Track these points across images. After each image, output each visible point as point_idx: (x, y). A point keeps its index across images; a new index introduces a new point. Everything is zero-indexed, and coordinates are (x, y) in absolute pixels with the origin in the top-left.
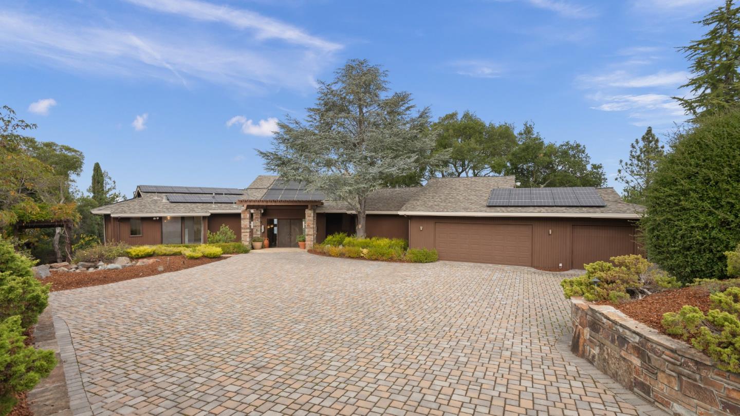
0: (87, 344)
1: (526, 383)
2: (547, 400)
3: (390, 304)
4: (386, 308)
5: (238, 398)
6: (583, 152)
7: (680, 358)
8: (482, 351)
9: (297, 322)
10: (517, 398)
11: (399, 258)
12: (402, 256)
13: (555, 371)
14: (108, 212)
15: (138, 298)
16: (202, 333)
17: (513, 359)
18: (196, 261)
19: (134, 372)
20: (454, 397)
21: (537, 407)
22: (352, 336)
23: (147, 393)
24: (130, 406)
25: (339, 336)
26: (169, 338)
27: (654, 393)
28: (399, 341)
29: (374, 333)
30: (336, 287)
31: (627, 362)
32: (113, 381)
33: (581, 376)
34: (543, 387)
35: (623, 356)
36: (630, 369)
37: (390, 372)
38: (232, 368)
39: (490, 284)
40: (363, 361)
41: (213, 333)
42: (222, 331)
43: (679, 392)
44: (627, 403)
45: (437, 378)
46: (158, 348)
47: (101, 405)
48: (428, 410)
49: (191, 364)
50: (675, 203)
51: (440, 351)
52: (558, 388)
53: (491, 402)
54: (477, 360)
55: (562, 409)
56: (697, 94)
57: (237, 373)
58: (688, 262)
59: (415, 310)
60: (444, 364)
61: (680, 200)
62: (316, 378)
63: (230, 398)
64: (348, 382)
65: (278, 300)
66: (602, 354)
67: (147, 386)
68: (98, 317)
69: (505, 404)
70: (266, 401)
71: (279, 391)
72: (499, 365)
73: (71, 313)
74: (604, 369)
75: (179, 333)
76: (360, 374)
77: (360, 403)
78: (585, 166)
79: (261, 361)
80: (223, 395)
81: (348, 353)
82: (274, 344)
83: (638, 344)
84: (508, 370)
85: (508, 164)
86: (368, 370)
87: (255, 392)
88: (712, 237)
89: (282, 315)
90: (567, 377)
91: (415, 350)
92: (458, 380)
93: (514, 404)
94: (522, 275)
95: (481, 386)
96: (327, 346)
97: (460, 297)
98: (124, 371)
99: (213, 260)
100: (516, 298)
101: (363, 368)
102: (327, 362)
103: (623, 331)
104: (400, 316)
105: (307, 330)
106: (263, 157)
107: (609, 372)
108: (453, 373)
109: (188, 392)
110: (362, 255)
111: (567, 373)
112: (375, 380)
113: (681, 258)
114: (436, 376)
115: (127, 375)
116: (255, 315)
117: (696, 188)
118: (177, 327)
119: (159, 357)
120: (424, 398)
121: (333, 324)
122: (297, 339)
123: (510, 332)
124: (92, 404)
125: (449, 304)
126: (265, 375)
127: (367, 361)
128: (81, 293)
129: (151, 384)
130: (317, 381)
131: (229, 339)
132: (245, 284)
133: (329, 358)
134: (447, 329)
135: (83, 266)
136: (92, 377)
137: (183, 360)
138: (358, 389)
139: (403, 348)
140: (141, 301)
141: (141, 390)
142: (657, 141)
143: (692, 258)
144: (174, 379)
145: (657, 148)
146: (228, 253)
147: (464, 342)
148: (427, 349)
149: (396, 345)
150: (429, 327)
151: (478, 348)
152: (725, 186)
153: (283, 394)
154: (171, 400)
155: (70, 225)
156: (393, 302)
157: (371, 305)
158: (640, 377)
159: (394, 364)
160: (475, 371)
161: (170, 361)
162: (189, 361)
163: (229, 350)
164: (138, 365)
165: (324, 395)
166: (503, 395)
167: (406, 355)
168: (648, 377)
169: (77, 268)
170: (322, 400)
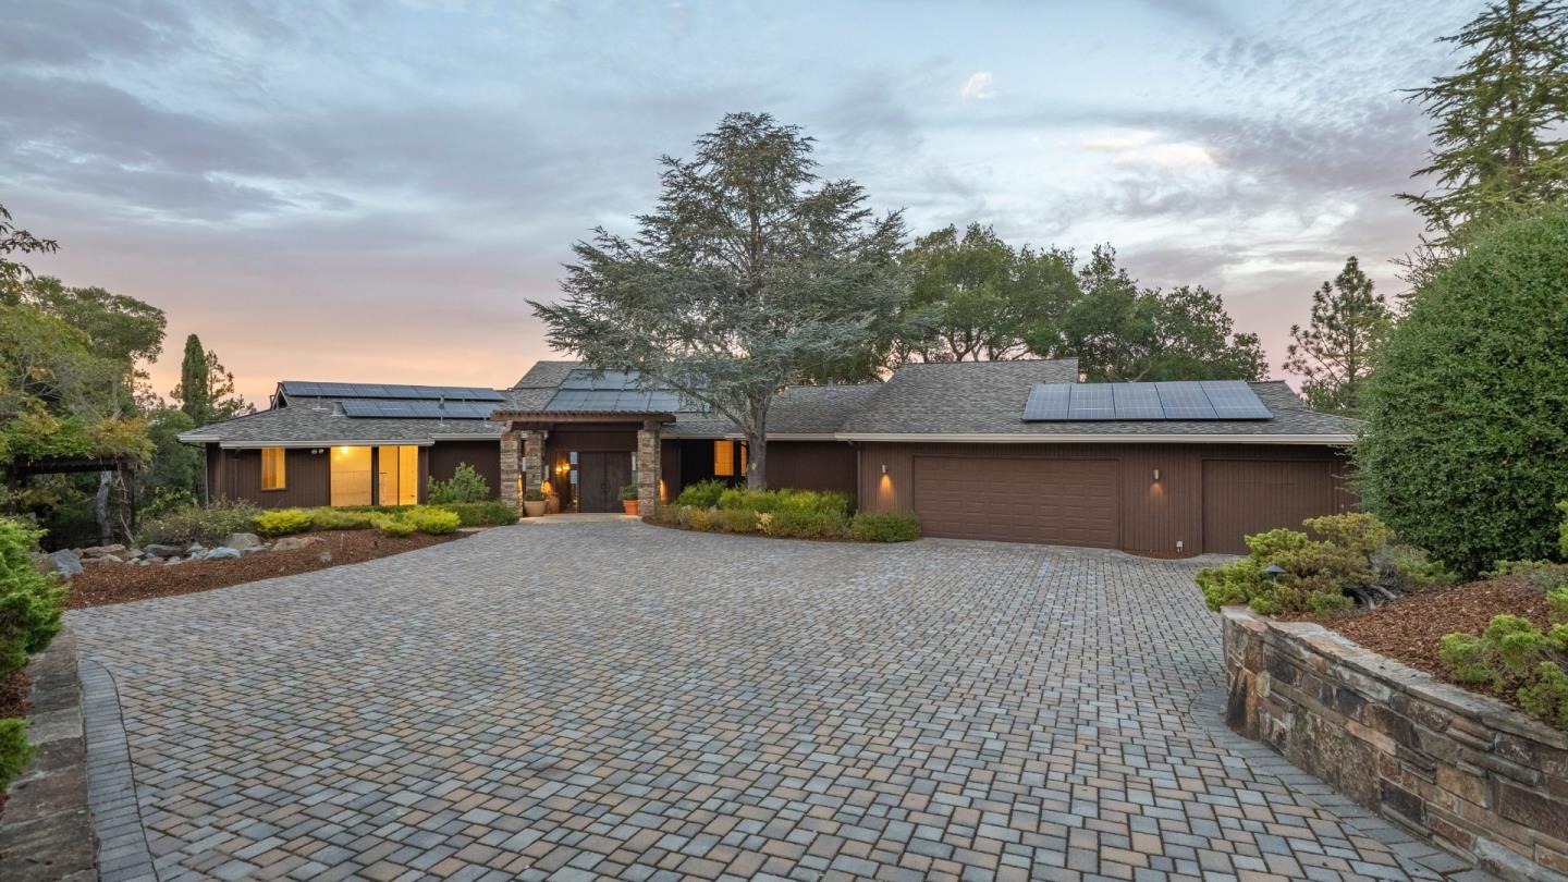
0: (156, 720)
1: (1140, 797)
2: (1191, 833)
3: (824, 627)
4: (817, 636)
5: (494, 838)
6: (1218, 309)
7: (1490, 733)
8: (1033, 727)
9: (624, 669)
10: (1123, 829)
11: (839, 532)
12: (845, 529)
13: (1199, 768)
14: (213, 438)
15: (275, 619)
16: (414, 695)
17: (1103, 744)
18: (402, 541)
19: (258, 782)
20: (984, 830)
21: (1170, 850)
22: (746, 697)
23: (285, 829)
24: (244, 860)
25: (716, 697)
26: (339, 704)
27: (1430, 815)
28: (850, 706)
29: (793, 690)
30: (705, 595)
31: (1362, 747)
32: (210, 804)
33: (1258, 778)
34: (1179, 805)
35: (1353, 732)
36: (1370, 763)
37: (835, 775)
38: (480, 771)
39: (1034, 585)
40: (772, 754)
41: (440, 694)
42: (459, 690)
43: (1490, 813)
44: (1368, 837)
45: (942, 787)
46: (314, 728)
47: (177, 860)
48: (928, 860)
49: (388, 763)
50: (1432, 405)
51: (942, 728)
52: (1212, 806)
53: (1068, 839)
54: (1025, 747)
55: (1228, 854)
56: (1452, 186)
57: (491, 781)
58: (1463, 530)
59: (880, 640)
60: (954, 756)
61: (1442, 399)
62: (669, 790)
63: (476, 840)
64: (743, 799)
65: (582, 622)
66: (1302, 730)
67: (286, 814)
68: (181, 661)
69: (1099, 845)
70: (558, 844)
71: (588, 821)
72: (1074, 758)
73: (123, 653)
74: (1308, 764)
75: (363, 693)
76: (768, 781)
77: (772, 847)
78: (1222, 338)
79: (546, 755)
80: (460, 833)
81: (738, 734)
82: (573, 716)
83: (1386, 704)
84: (1096, 768)
85: (1063, 336)
86: (785, 772)
87: (532, 824)
88: (1515, 475)
89: (590, 654)
90: (1228, 782)
91: (886, 727)
92: (988, 793)
93: (1118, 844)
94: (1100, 567)
95: (1041, 805)
96: (691, 720)
97: (974, 613)
98: (234, 780)
99: (440, 539)
100: (1094, 613)
101: (774, 768)
102: (693, 755)
103: (1352, 677)
104: (848, 653)
105: (648, 685)
106: (547, 319)
107: (1320, 770)
108: (976, 775)
109: (379, 827)
110: (759, 526)
111: (1226, 774)
112: (803, 794)
113: (1448, 524)
114: (939, 782)
115: (241, 788)
116: (531, 654)
117: (1477, 371)
118: (359, 680)
119: (316, 747)
120: (916, 834)
121: (703, 671)
122: (626, 705)
123: (1089, 685)
124: (158, 857)
125: (951, 627)
126: (555, 786)
127: (782, 751)
128: (149, 609)
129: (296, 808)
130: (673, 797)
131: (474, 707)
132: (509, 589)
133: (697, 746)
134: (951, 680)
135: (157, 553)
136: (162, 794)
137: (369, 753)
138: (767, 815)
139: (860, 722)
140: (279, 625)
141: (273, 824)
142: (1369, 286)
143: (1473, 522)
144: (348, 797)
145: (1370, 301)
146: (471, 526)
147: (992, 708)
148: (912, 723)
149: (844, 716)
150: (912, 677)
151: (1023, 720)
152: (1540, 366)
153: (596, 828)
154: (339, 846)
155: (131, 466)
156: (830, 624)
157: (784, 630)
158: (1395, 779)
159: (843, 757)
160: (1023, 770)
161: (340, 756)
162: (383, 755)
163: (473, 731)
164: (268, 766)
165: (691, 829)
166: (1091, 824)
167: (867, 738)
168: (1413, 779)
169: (143, 558)
170: (686, 840)
